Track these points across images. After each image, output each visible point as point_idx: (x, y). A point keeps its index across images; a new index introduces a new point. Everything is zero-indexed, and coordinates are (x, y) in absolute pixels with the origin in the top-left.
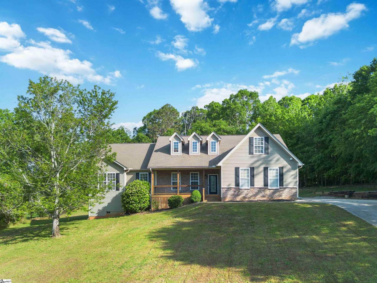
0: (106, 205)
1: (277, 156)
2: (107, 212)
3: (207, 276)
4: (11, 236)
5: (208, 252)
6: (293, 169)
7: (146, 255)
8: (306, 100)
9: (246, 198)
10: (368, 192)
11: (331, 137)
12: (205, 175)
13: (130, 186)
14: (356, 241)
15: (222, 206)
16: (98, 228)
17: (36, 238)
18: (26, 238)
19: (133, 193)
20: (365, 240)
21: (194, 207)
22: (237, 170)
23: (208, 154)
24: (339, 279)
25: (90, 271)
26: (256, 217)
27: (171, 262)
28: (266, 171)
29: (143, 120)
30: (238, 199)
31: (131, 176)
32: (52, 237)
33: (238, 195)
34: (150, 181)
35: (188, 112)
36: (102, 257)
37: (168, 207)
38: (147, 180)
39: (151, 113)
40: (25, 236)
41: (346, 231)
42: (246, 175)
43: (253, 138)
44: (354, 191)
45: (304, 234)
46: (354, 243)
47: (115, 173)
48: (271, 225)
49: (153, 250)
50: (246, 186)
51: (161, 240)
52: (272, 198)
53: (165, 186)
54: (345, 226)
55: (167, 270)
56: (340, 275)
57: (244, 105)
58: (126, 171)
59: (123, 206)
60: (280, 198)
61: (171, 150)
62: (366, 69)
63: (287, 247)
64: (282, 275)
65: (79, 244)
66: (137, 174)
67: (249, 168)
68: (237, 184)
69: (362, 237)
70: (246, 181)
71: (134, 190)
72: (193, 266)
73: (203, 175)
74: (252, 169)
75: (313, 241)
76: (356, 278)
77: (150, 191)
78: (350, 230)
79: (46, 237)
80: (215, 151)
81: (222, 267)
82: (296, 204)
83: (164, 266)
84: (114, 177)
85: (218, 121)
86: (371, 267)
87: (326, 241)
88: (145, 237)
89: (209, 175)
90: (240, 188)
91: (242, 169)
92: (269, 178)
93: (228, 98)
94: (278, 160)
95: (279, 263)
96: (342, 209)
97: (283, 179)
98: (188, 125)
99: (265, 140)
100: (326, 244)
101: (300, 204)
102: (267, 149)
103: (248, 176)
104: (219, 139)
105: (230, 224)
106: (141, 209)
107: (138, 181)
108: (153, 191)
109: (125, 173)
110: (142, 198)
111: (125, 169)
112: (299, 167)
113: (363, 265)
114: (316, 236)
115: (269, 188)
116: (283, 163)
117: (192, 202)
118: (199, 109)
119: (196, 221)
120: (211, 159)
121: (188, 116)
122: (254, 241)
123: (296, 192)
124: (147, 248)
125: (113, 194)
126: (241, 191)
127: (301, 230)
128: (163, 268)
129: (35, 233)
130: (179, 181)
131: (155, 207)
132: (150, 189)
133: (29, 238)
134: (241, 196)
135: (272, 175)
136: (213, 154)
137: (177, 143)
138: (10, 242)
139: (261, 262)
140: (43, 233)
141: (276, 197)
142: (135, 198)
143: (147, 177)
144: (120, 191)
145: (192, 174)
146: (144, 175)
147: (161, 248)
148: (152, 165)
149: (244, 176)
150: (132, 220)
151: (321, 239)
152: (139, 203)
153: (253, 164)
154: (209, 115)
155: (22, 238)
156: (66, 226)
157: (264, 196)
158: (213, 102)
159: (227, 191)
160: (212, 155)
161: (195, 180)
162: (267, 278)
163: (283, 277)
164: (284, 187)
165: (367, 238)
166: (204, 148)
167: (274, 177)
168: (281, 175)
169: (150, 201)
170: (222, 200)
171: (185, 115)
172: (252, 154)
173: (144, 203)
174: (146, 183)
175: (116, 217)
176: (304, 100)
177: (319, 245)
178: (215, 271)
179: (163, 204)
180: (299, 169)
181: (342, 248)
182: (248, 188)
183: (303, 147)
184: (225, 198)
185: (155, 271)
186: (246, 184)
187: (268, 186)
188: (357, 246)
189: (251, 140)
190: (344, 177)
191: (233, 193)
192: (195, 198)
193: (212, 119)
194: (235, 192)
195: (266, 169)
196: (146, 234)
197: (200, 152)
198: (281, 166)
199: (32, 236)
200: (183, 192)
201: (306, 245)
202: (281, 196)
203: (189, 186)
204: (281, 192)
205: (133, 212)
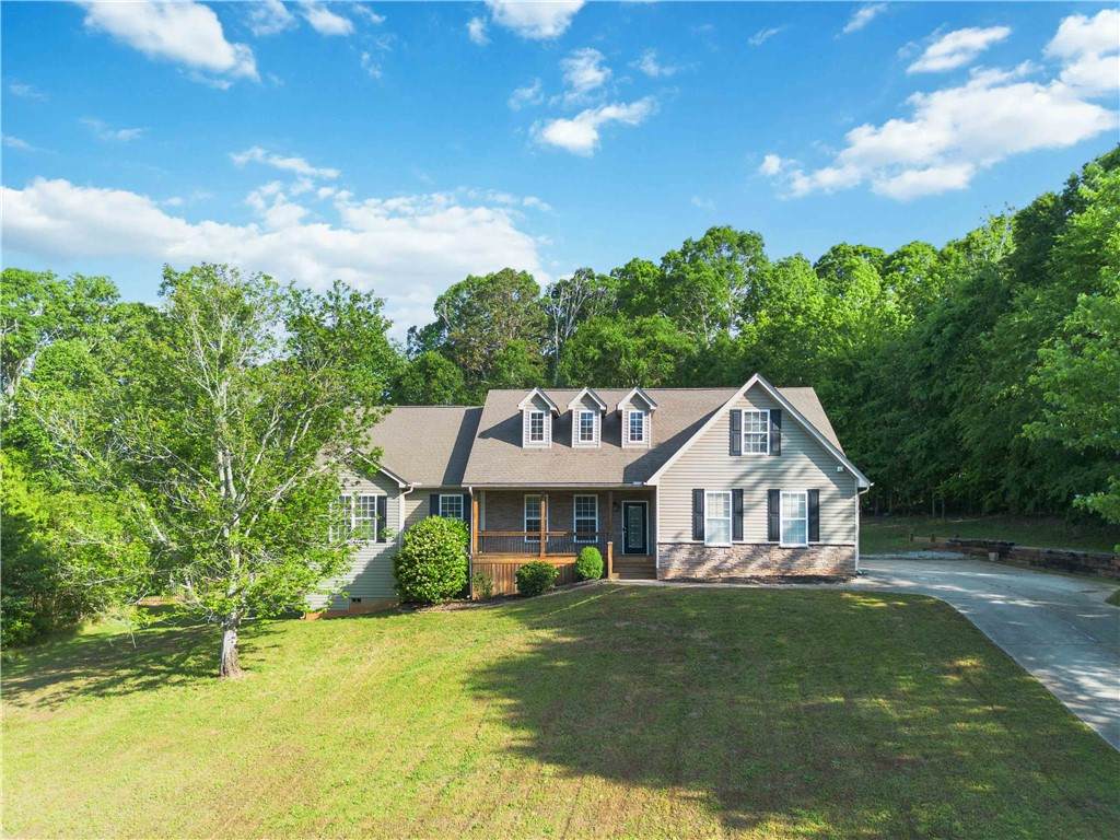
0: (350, 578)
1: (804, 460)
2: (354, 600)
3: (622, 808)
4: (104, 668)
5: (623, 738)
6: (847, 495)
7: (471, 741)
8: (898, 257)
9: (722, 571)
10: (1047, 549)
11: (953, 387)
12: (614, 503)
13: (415, 531)
14: (977, 718)
15: (659, 596)
16: (337, 652)
17: (176, 678)
18: (151, 678)
19: (424, 552)
20: (996, 716)
21: (585, 597)
22: (698, 496)
23: (623, 446)
24: (919, 824)
25: (339, 785)
26: (743, 634)
27: (533, 766)
28: (774, 498)
29: (436, 306)
30: (700, 573)
31: (416, 503)
32: (219, 675)
33: (700, 562)
34: (468, 519)
35: (565, 283)
36: (361, 744)
37: (516, 592)
38: (458, 515)
39: (459, 285)
40: (146, 672)
41: (960, 688)
42: (722, 509)
43: (740, 411)
44: (1013, 544)
45: (859, 691)
46: (973, 725)
47: (376, 495)
48: (781, 661)
49: (485, 726)
50: (722, 538)
51: (503, 698)
52: (789, 570)
53: (506, 534)
54: (959, 671)
55: (525, 787)
56: (924, 815)
57: (721, 272)
58: (404, 490)
59: (396, 587)
60: (811, 572)
61: (524, 433)
62: (1050, 204)
63: (814, 730)
64: (793, 809)
65: (295, 701)
66: (432, 500)
67: (731, 492)
68: (699, 534)
69: (996, 707)
70: (722, 525)
71: (426, 546)
72: (587, 779)
73: (607, 503)
74: (738, 494)
75: (877, 714)
76: (957, 824)
77: (468, 548)
78: (968, 685)
79: (204, 675)
80: (640, 438)
81: (657, 786)
82: (849, 596)
83: (517, 777)
84: (372, 507)
85: (647, 320)
86: (995, 793)
87: (908, 716)
88: (461, 687)
89: (625, 504)
90: (706, 544)
91: (712, 495)
92: (782, 519)
93: (678, 248)
94: (803, 471)
95: (791, 776)
96: (962, 615)
97: (818, 520)
98: (563, 322)
99: (771, 417)
100: (905, 723)
101: (857, 598)
102: (776, 440)
103: (727, 514)
104: (652, 407)
105: (679, 653)
106: (443, 595)
107: (436, 519)
108: (476, 545)
109: (402, 497)
110: (447, 568)
111: (402, 485)
112: (860, 489)
113: (980, 787)
114: (886, 699)
115: (782, 544)
116: (819, 478)
117: (581, 578)
118: (596, 275)
119: (592, 642)
120: (630, 462)
121: (565, 295)
122: (737, 707)
123: (853, 557)
124: (469, 719)
125: (369, 552)
126: (708, 552)
127: (852, 679)
128: (515, 781)
129: (169, 660)
130: (544, 518)
131: (481, 591)
132: (469, 540)
133: (157, 678)
134: (708, 566)
135: (789, 510)
136: (634, 449)
137: (541, 416)
138: (111, 690)
139: (748, 771)
140: (191, 662)
141: (800, 569)
142: (430, 567)
143: (458, 507)
144: (389, 543)
145: (579, 499)
146: (451, 499)
147: (505, 722)
148: (474, 477)
149: (717, 514)
150: (423, 630)
151: (898, 709)
152: (440, 580)
153: (737, 481)
154: (624, 296)
155: (140, 675)
156: (247, 641)
157: (765, 566)
158: (635, 260)
159: (670, 550)
160: (633, 451)
161: (586, 514)
162: (760, 820)
163: (796, 815)
164: (821, 542)
165: (1005, 712)
166: (612, 429)
167: (793, 515)
168: (814, 511)
169: (467, 573)
170: (658, 575)
171: (556, 293)
172: (739, 453)
173: (452, 579)
174: (456, 526)
175: (378, 617)
176: (892, 258)
177: (887, 727)
178: (639, 794)
179: (501, 583)
180: (861, 497)
181: (942, 737)
182: (727, 545)
183: (880, 409)
184: (665, 569)
185: (497, 790)
186: (723, 533)
187: (778, 539)
188: (976, 732)
189: (735, 416)
190: (990, 497)
191: (686, 556)
192: (588, 569)
193: (634, 312)
194: (692, 553)
195: (773, 496)
196: (465, 676)
197: (602, 440)
198: (812, 486)
199: (164, 671)
200: (556, 548)
201: (861, 725)
202: (810, 565)
203: (572, 534)
204: (813, 556)
205: (423, 602)
